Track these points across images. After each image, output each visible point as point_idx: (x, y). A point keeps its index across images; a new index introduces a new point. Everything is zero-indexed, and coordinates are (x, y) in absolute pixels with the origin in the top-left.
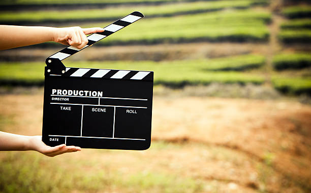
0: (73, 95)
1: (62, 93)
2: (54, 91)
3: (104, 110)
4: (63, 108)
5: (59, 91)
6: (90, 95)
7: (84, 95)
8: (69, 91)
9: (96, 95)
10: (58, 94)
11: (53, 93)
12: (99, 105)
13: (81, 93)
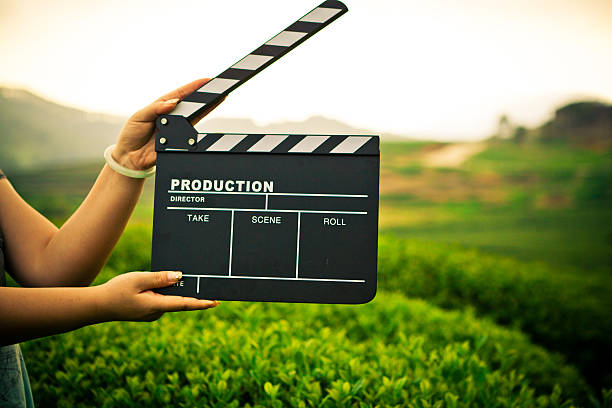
0: (213, 189)
1: (190, 186)
2: (175, 183)
3: (277, 220)
4: (192, 218)
5: (185, 183)
6: (248, 189)
7: (236, 190)
8: (205, 182)
9: (260, 189)
10: (183, 188)
11: (173, 188)
12: (266, 210)
13: (230, 186)
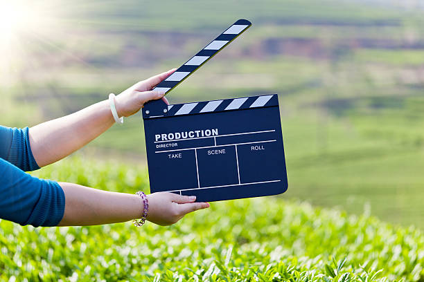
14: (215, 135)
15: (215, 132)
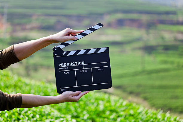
14: (83, 64)
15: (83, 63)
